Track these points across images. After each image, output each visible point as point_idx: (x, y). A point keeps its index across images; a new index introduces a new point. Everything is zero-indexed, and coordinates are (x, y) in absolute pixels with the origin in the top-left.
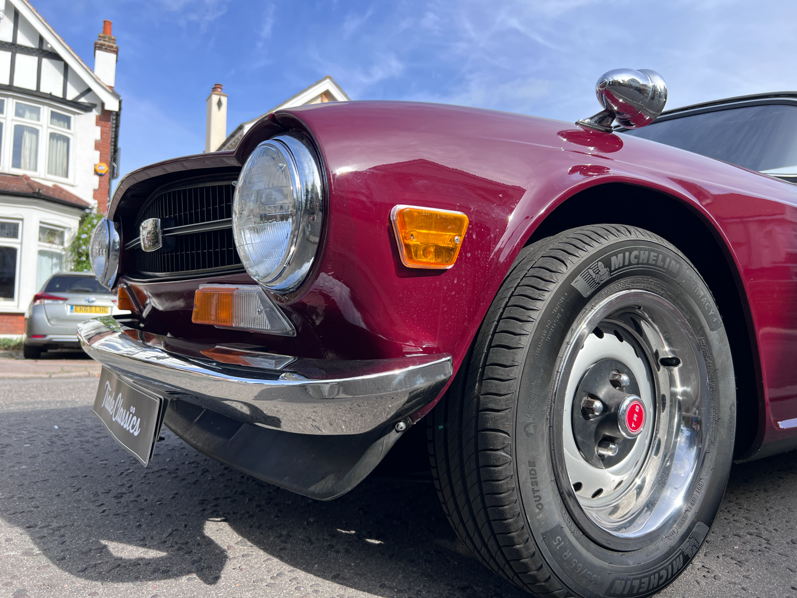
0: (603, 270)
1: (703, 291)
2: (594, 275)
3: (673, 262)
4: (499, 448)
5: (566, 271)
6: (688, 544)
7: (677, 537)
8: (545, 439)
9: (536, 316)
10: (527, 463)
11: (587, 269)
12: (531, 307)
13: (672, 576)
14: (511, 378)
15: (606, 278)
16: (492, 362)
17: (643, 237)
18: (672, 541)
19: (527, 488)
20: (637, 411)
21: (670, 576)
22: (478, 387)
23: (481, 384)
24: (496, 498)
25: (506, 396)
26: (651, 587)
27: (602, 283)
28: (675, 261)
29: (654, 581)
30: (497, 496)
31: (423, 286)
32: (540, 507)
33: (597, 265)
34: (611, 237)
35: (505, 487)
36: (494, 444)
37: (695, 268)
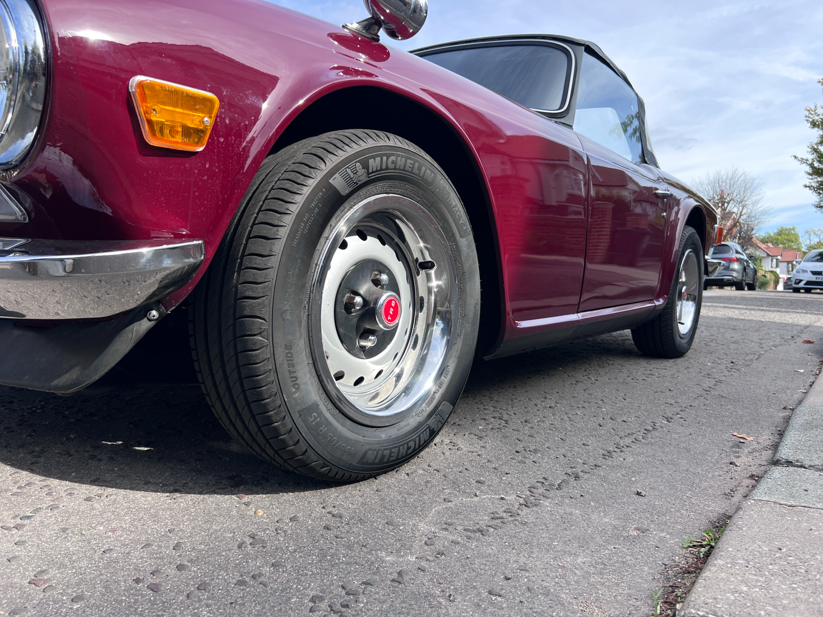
0: (361, 172)
1: (454, 201)
2: (352, 175)
3: (428, 171)
4: (256, 333)
5: (325, 168)
6: (434, 420)
7: (425, 414)
8: (303, 325)
9: (295, 209)
10: (284, 346)
11: (346, 168)
12: (290, 200)
13: (420, 446)
14: (268, 267)
15: (364, 179)
16: (250, 252)
17: (401, 145)
18: (420, 418)
19: (284, 368)
20: (393, 305)
21: (417, 447)
22: (236, 277)
23: (239, 274)
24: (254, 381)
25: (264, 284)
26: (400, 456)
27: (360, 183)
28: (430, 170)
29: (403, 451)
30: (255, 378)
31: (171, 167)
32: (296, 386)
33: (355, 165)
34: (370, 140)
35: (262, 369)
36: (251, 330)
37: (449, 180)
